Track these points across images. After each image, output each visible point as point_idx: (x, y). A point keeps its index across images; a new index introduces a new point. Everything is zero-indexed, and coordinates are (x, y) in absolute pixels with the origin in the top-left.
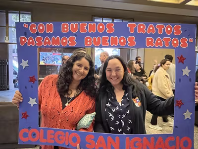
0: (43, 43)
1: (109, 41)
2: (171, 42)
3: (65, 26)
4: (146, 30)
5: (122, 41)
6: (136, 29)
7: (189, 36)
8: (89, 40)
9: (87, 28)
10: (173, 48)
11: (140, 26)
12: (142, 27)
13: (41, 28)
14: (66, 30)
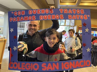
0: (20, 20)
1: (51, 17)
2: (79, 17)
3: (30, 12)
4: (68, 12)
5: (57, 17)
6: (63, 11)
7: (87, 14)
8: (41, 17)
9: (41, 11)
10: (81, 20)
11: (65, 10)
12: (66, 11)
13: (19, 13)
14: (31, 13)
